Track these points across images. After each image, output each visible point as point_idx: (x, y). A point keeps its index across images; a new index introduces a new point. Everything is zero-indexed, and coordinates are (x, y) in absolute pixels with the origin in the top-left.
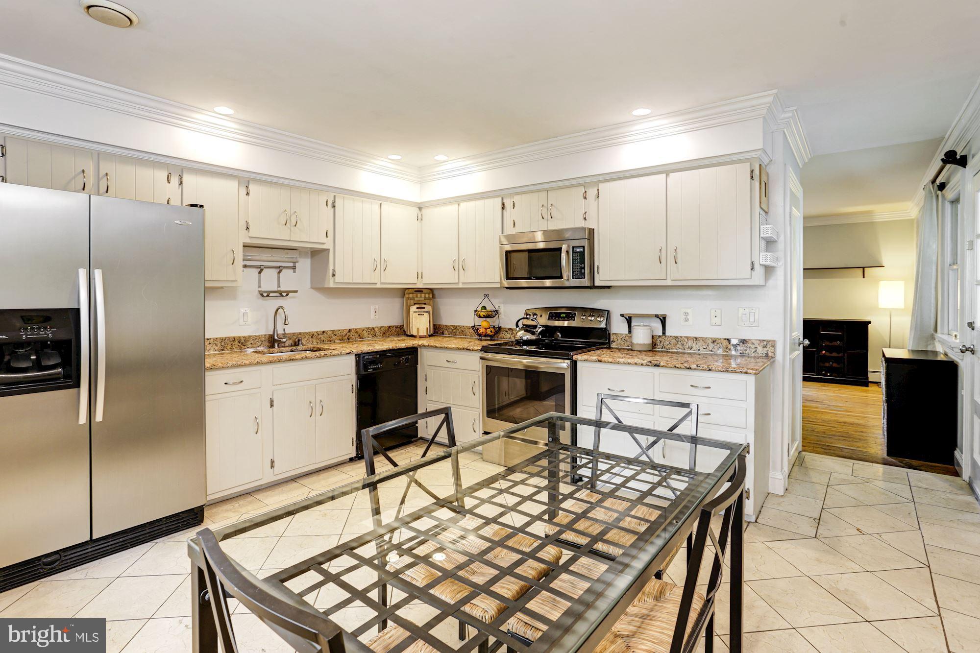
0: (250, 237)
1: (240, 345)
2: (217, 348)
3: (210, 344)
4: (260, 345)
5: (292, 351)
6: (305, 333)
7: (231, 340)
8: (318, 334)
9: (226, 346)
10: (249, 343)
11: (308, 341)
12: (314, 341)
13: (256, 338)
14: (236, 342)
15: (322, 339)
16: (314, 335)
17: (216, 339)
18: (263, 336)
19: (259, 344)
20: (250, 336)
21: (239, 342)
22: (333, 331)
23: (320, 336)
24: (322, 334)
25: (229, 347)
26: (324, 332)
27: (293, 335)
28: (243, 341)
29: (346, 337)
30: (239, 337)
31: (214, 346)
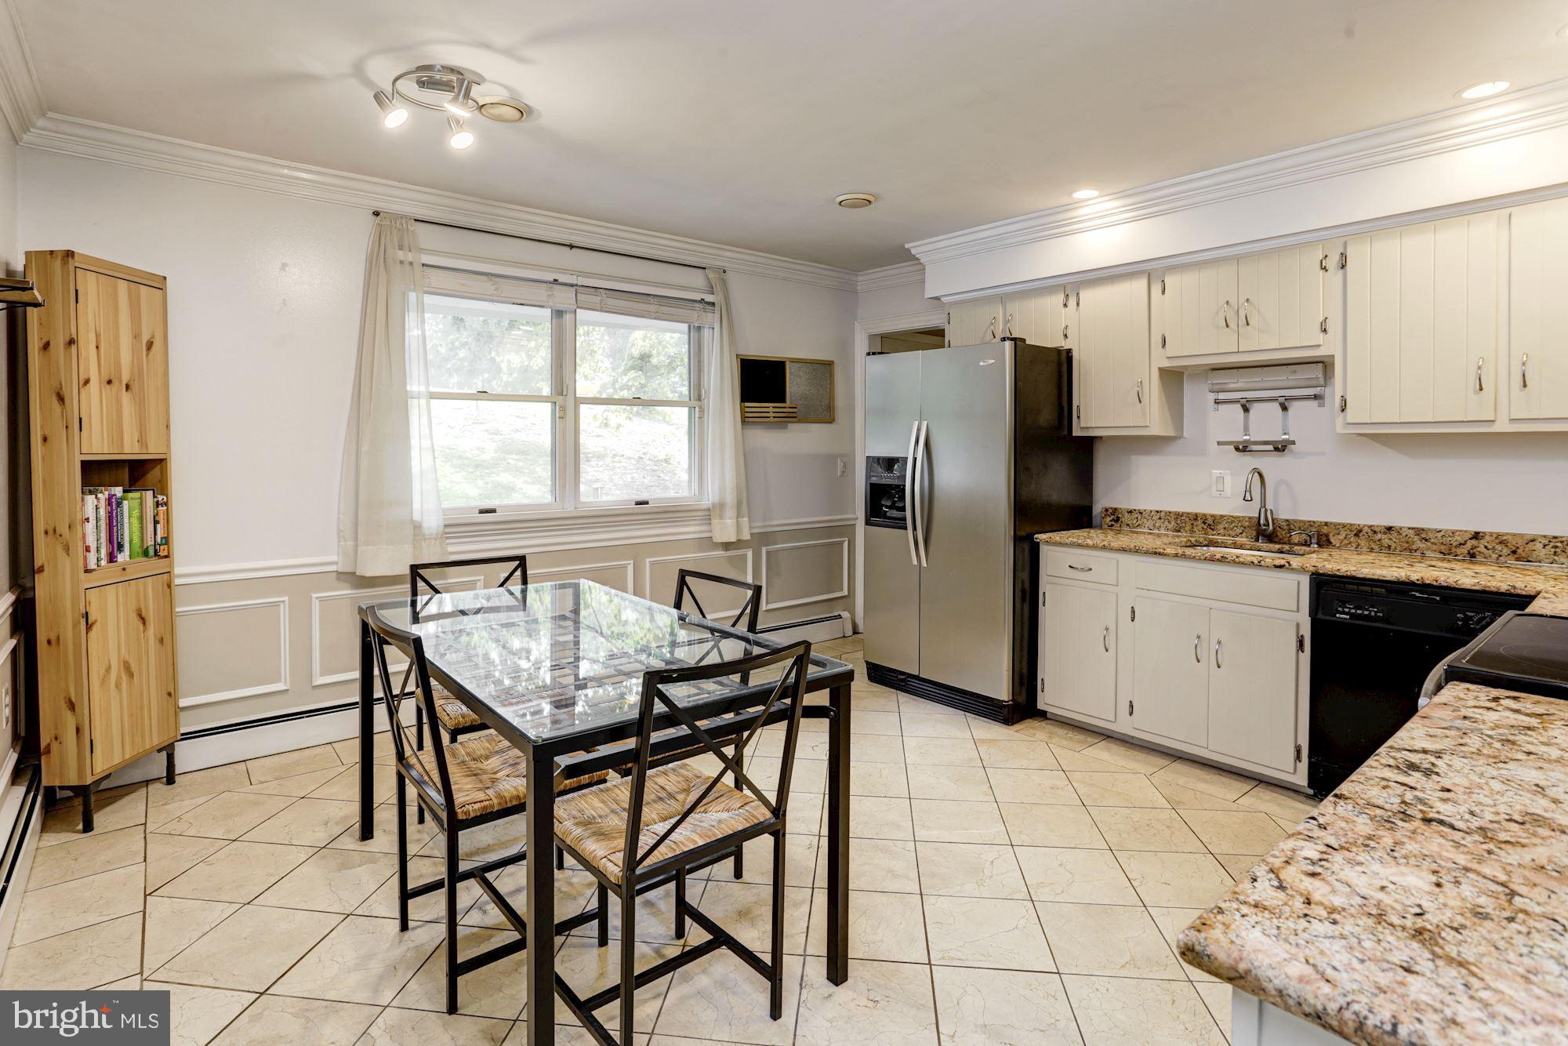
0: (1168, 358)
1: (1205, 527)
2: (1170, 526)
3: (1160, 518)
4: (1241, 533)
5: (1282, 552)
6: (1339, 524)
7: (1192, 517)
8: (1375, 532)
9: (1184, 525)
10: (1221, 526)
11: (1346, 542)
12: (1363, 543)
13: (1232, 520)
14: (1199, 522)
15: (1386, 542)
16: (1364, 532)
17: (1170, 512)
18: (1247, 519)
19: (1239, 531)
20: (1222, 516)
21: (1205, 523)
22: (1419, 531)
23: (1379, 536)
24: (1385, 533)
25: (1188, 528)
26: (1390, 529)
27: (1311, 526)
28: (1210, 521)
29: (1464, 550)
30: (1205, 515)
31: (1166, 523)
